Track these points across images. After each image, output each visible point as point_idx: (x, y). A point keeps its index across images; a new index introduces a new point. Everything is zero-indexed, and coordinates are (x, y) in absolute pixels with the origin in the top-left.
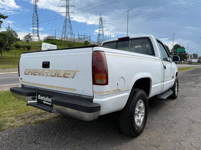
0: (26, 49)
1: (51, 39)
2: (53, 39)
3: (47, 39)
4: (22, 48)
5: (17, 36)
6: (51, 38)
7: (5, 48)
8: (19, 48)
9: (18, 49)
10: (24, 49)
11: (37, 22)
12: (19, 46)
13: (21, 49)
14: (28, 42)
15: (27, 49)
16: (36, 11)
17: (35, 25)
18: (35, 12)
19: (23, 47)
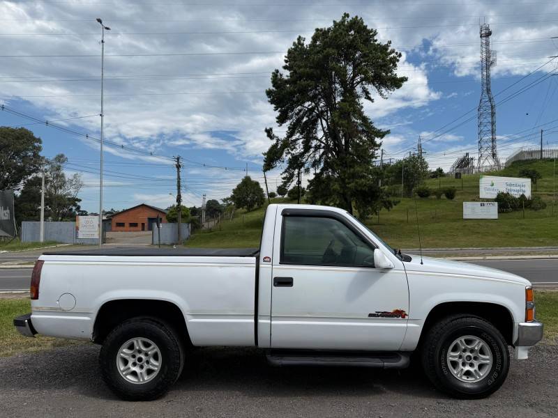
0: (443, 197)
1: (529, 160)
2: (532, 160)
3: (513, 163)
4: (434, 197)
5: (427, 167)
6: (527, 157)
7: (382, 202)
8: (427, 196)
9: (423, 199)
10: (439, 197)
11: (490, 119)
12: (427, 191)
13: (432, 199)
14: (460, 177)
15: (445, 197)
16: (488, 90)
17: (486, 129)
18: (485, 93)
19: (435, 193)
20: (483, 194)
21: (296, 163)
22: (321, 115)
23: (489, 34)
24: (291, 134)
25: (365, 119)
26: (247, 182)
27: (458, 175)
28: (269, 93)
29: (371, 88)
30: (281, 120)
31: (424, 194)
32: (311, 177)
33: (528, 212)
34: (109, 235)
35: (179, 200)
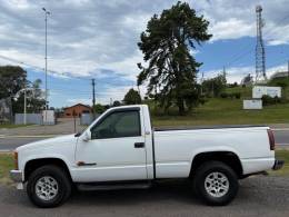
8: (226, 97)
11: (262, 56)
13: (228, 99)
17: (259, 61)
20: (254, 96)
21: (154, 81)
22: (167, 56)
23: (261, 10)
24: (151, 66)
25: (190, 57)
26: (132, 91)
27: (244, 86)
28: (139, 44)
29: (193, 41)
30: (146, 58)
31: (224, 96)
32: (162, 88)
33: (278, 105)
34: (59, 120)
35: (94, 101)
